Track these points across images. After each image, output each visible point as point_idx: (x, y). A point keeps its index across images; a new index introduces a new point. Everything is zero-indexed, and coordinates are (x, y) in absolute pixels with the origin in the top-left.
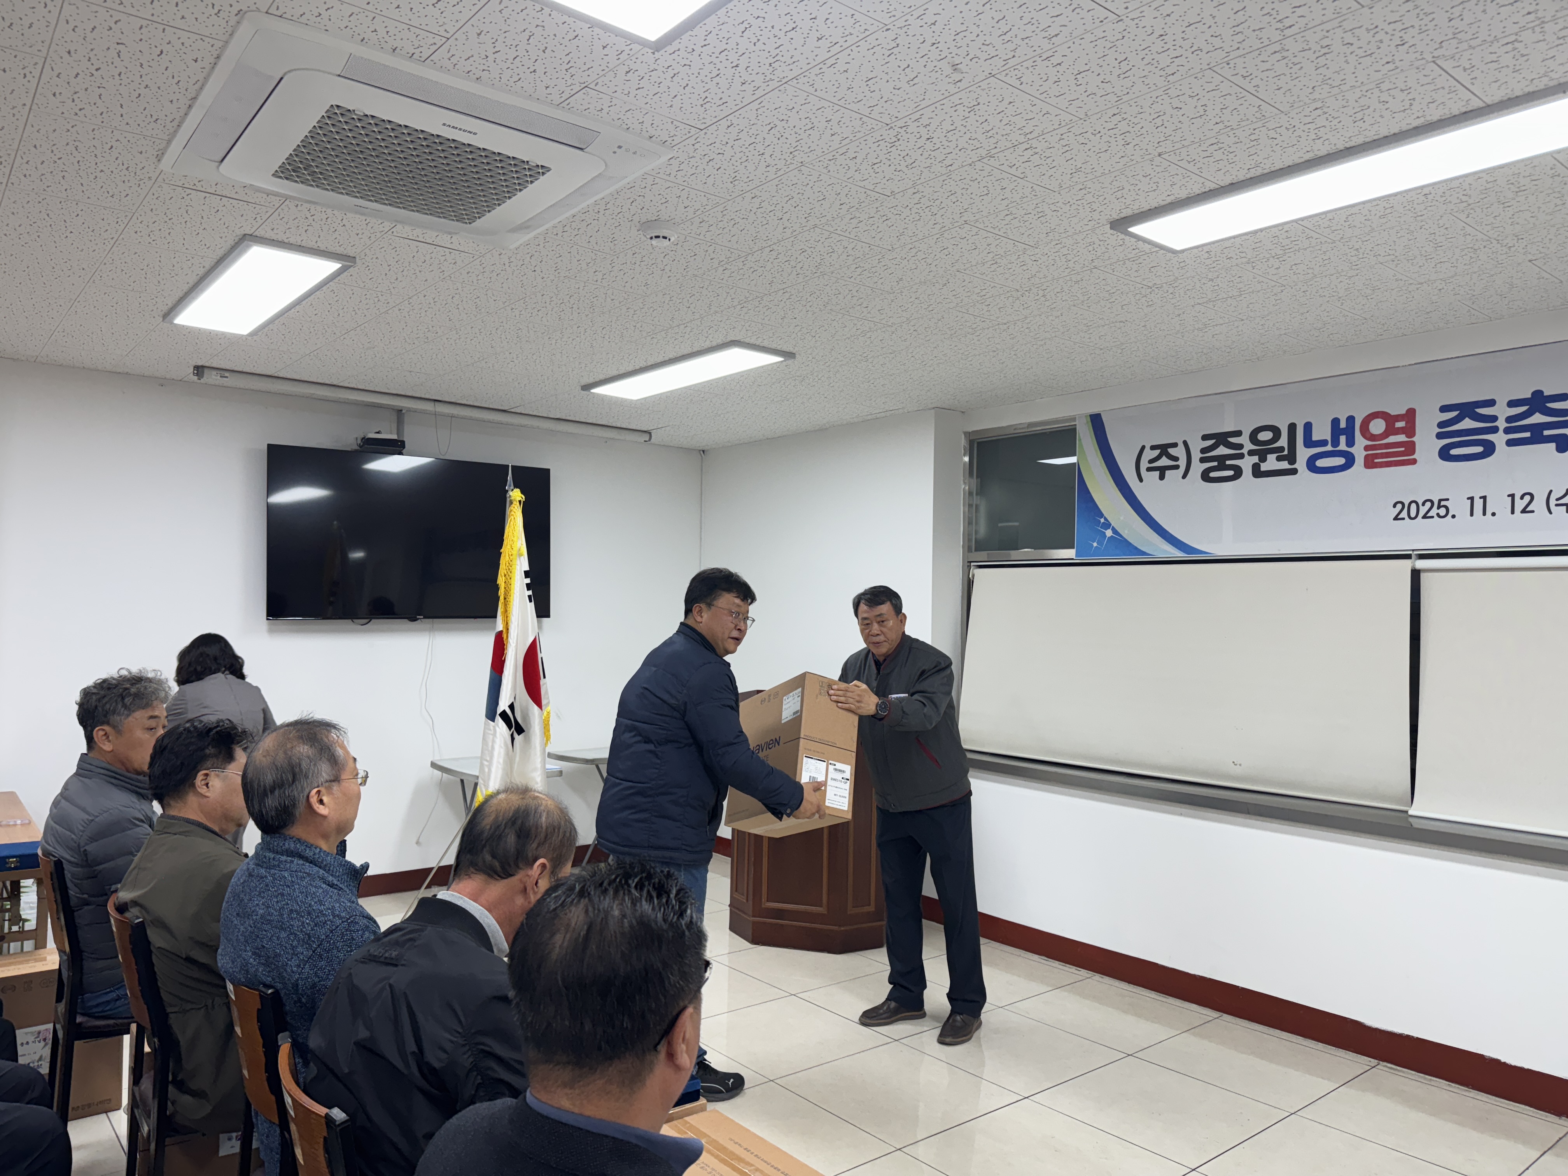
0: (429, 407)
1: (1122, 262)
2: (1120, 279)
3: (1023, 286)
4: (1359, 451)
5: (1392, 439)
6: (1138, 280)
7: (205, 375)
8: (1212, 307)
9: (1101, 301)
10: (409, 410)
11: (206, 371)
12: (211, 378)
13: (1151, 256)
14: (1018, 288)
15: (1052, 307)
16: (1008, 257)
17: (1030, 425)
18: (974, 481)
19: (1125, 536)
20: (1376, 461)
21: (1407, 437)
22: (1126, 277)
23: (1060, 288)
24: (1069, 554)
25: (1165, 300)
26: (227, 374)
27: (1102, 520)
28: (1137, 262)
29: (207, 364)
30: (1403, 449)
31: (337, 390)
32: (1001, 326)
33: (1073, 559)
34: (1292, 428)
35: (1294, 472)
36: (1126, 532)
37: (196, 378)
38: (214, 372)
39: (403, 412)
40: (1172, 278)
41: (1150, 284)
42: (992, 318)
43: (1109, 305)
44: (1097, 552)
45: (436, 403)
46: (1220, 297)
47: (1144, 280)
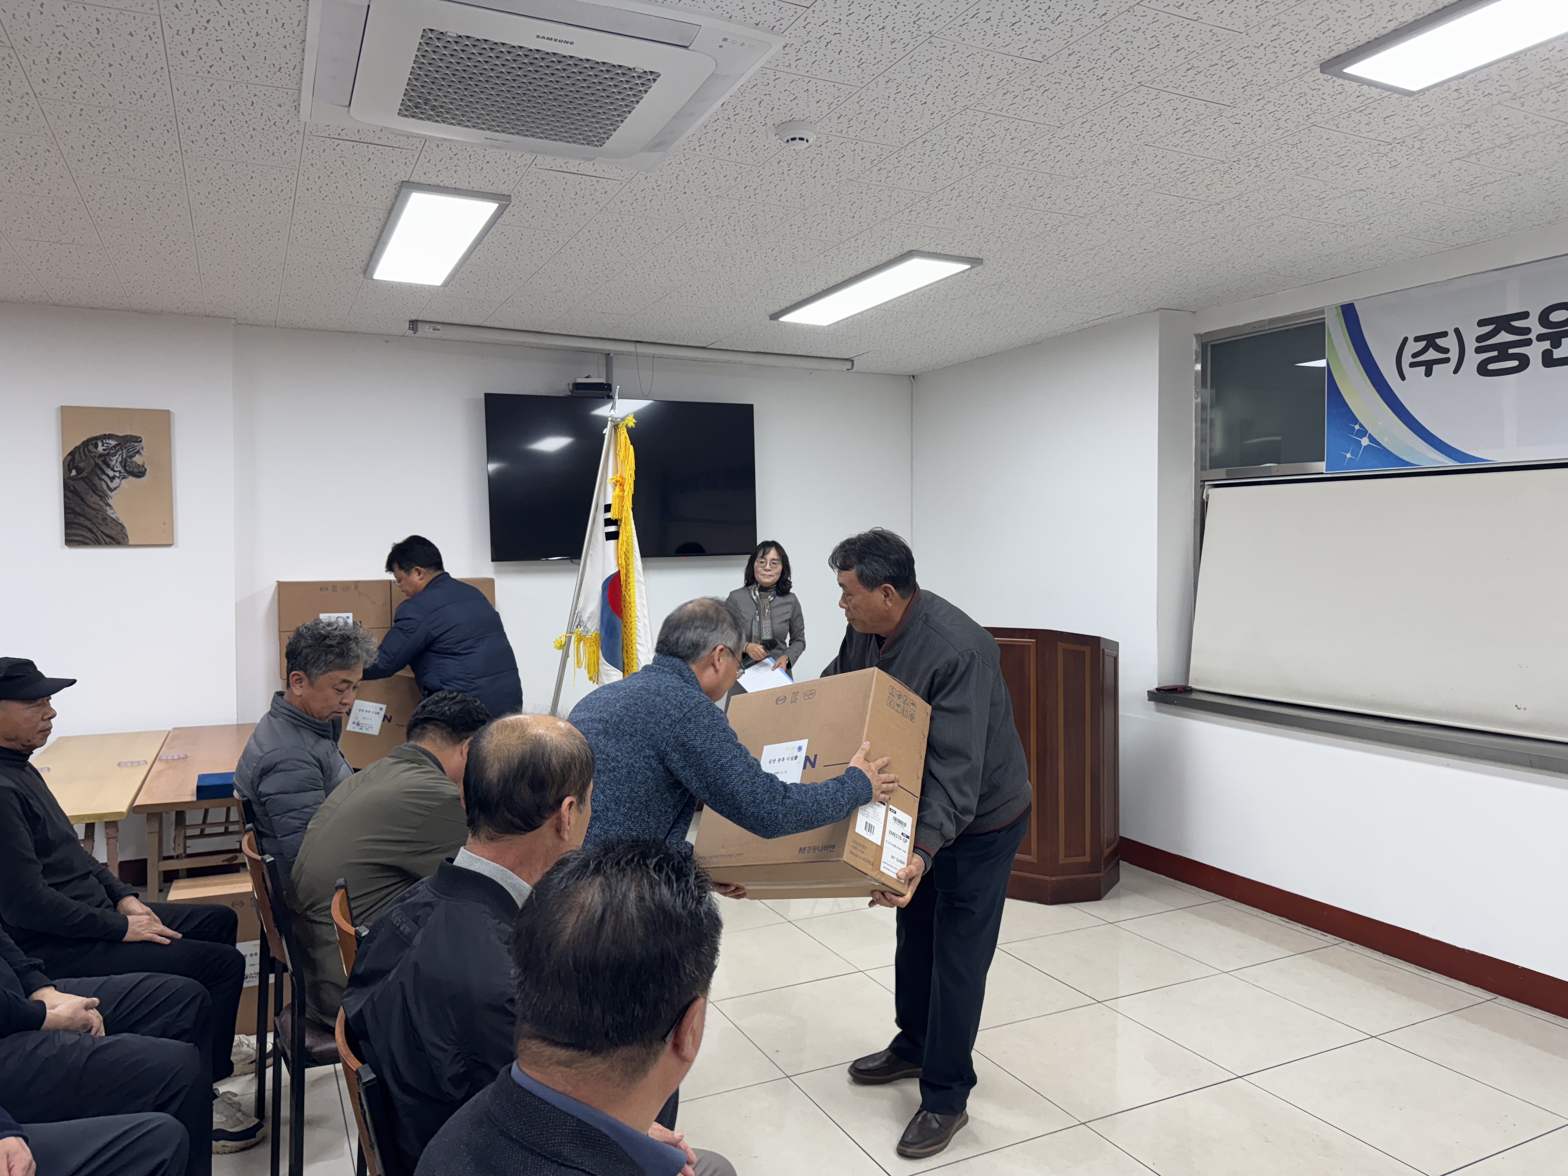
0: (630, 348)
1: (1347, 115)
2: (1348, 136)
3: (1230, 156)
6: (1372, 135)
7: (419, 328)
8: (1475, 161)
9: (1331, 166)
10: (617, 353)
11: (420, 324)
12: (425, 330)
13: (1382, 103)
14: (1224, 159)
15: (1271, 178)
16: (1203, 122)
17: (1272, 321)
18: (1208, 392)
19: (1384, 444)
22: (1356, 133)
23: (1276, 154)
24: (1321, 467)
25: (1412, 158)
26: (439, 327)
27: (1357, 427)
28: (1366, 112)
29: (420, 318)
31: (542, 336)
32: (1214, 207)
33: (1322, 473)
36: (1386, 439)
37: (411, 332)
38: (427, 326)
39: (611, 355)
40: (1417, 128)
41: (1389, 140)
42: (1200, 198)
43: (1341, 171)
44: (1351, 464)
45: (638, 345)
46: (1484, 147)
47: (1379, 134)
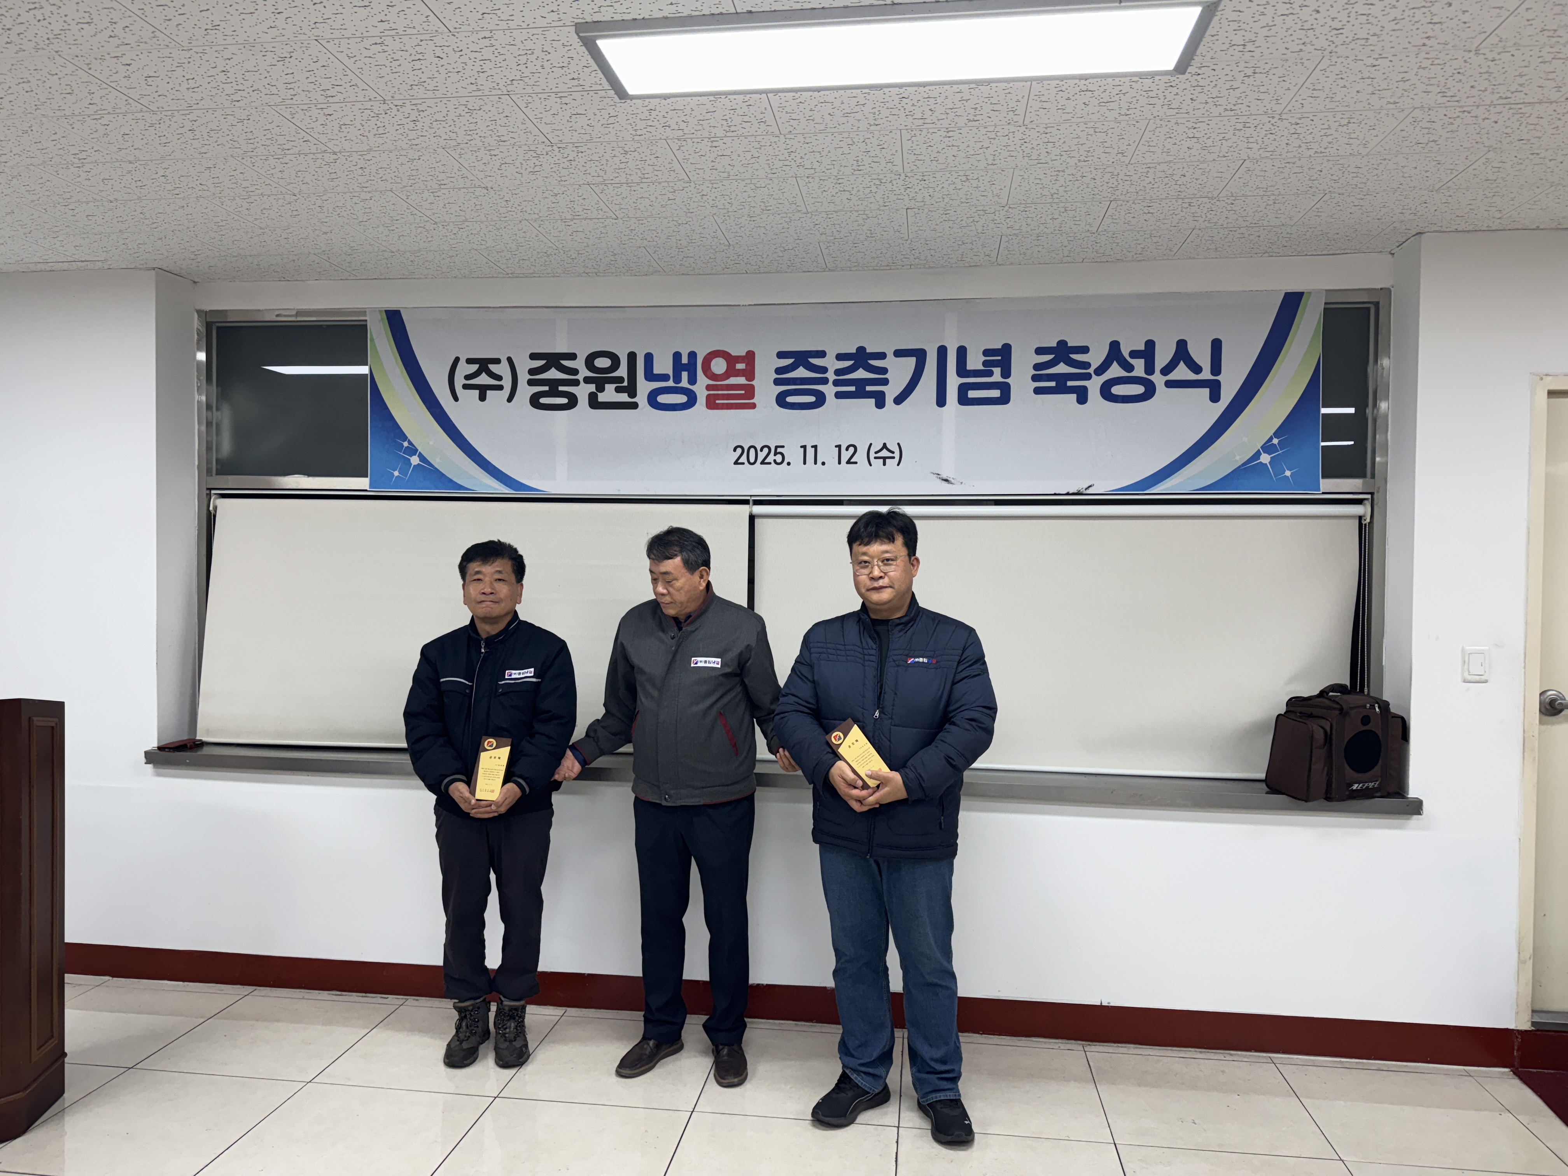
4: (701, 388)
5: (733, 381)
17: (301, 312)
18: (214, 387)
19: (436, 465)
20: (717, 402)
21: (747, 380)
24: (360, 483)
27: (405, 443)
30: (743, 392)
33: (365, 491)
34: (632, 356)
35: (634, 406)
36: (437, 460)
44: (398, 482)
